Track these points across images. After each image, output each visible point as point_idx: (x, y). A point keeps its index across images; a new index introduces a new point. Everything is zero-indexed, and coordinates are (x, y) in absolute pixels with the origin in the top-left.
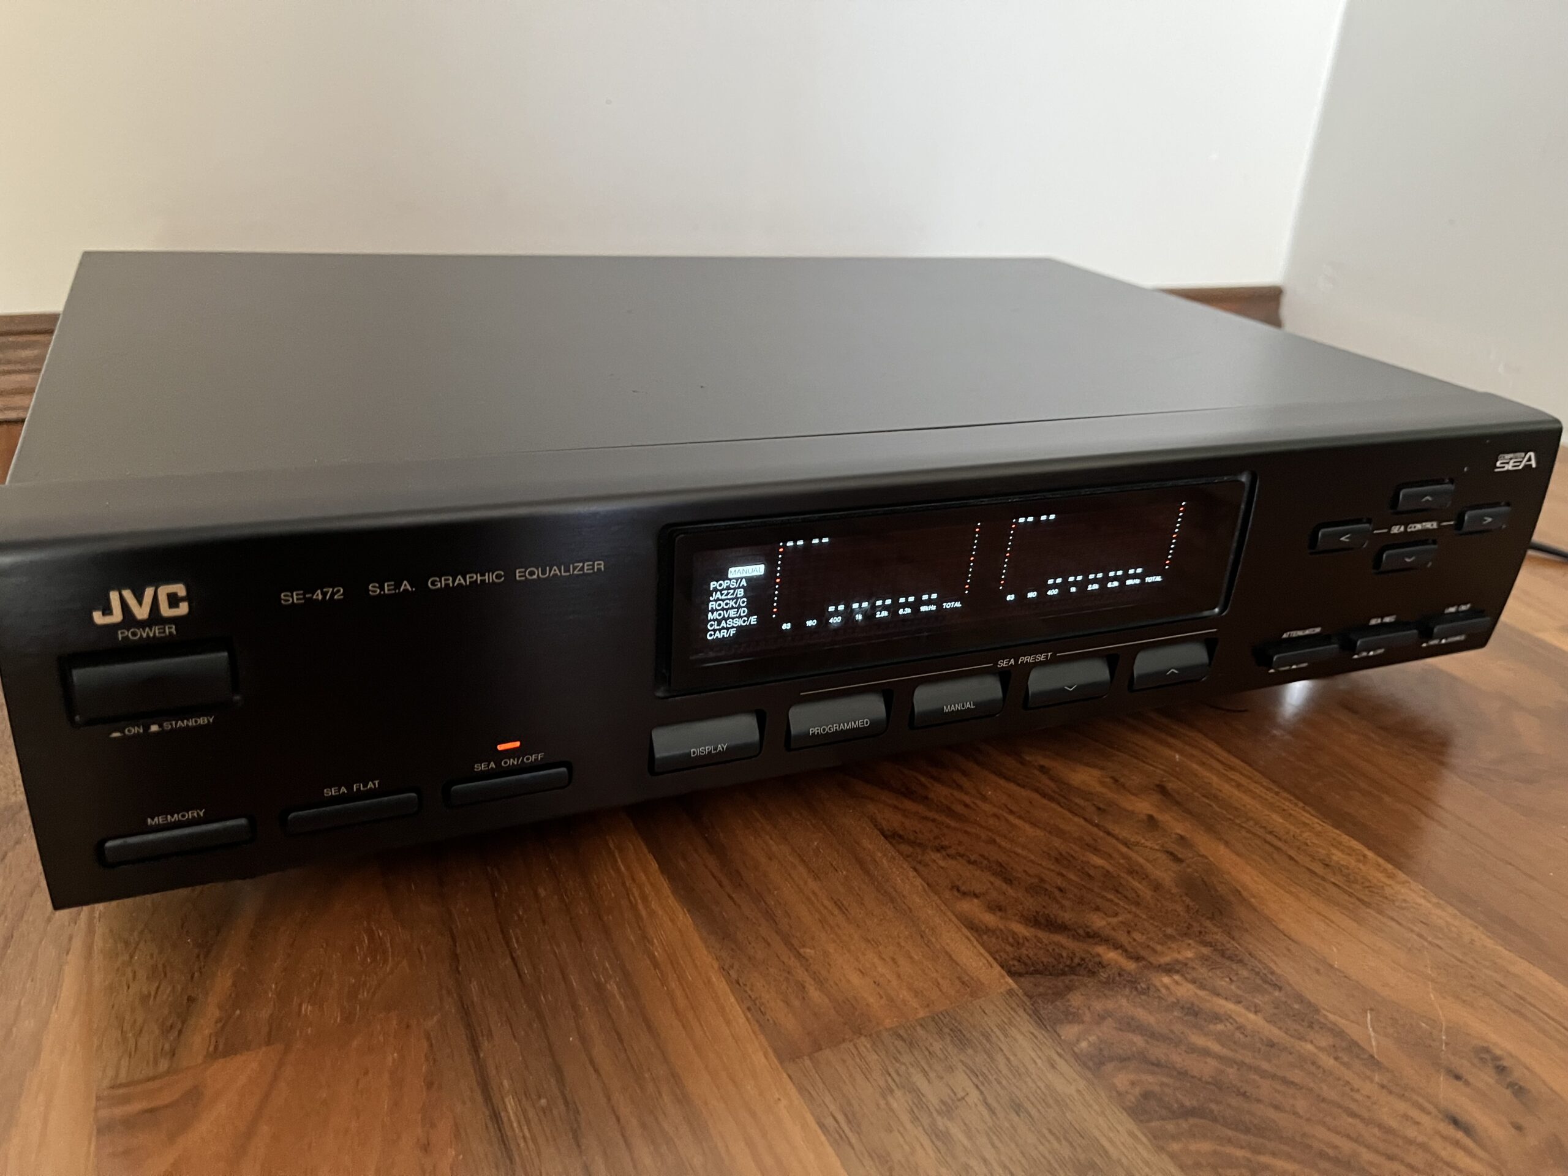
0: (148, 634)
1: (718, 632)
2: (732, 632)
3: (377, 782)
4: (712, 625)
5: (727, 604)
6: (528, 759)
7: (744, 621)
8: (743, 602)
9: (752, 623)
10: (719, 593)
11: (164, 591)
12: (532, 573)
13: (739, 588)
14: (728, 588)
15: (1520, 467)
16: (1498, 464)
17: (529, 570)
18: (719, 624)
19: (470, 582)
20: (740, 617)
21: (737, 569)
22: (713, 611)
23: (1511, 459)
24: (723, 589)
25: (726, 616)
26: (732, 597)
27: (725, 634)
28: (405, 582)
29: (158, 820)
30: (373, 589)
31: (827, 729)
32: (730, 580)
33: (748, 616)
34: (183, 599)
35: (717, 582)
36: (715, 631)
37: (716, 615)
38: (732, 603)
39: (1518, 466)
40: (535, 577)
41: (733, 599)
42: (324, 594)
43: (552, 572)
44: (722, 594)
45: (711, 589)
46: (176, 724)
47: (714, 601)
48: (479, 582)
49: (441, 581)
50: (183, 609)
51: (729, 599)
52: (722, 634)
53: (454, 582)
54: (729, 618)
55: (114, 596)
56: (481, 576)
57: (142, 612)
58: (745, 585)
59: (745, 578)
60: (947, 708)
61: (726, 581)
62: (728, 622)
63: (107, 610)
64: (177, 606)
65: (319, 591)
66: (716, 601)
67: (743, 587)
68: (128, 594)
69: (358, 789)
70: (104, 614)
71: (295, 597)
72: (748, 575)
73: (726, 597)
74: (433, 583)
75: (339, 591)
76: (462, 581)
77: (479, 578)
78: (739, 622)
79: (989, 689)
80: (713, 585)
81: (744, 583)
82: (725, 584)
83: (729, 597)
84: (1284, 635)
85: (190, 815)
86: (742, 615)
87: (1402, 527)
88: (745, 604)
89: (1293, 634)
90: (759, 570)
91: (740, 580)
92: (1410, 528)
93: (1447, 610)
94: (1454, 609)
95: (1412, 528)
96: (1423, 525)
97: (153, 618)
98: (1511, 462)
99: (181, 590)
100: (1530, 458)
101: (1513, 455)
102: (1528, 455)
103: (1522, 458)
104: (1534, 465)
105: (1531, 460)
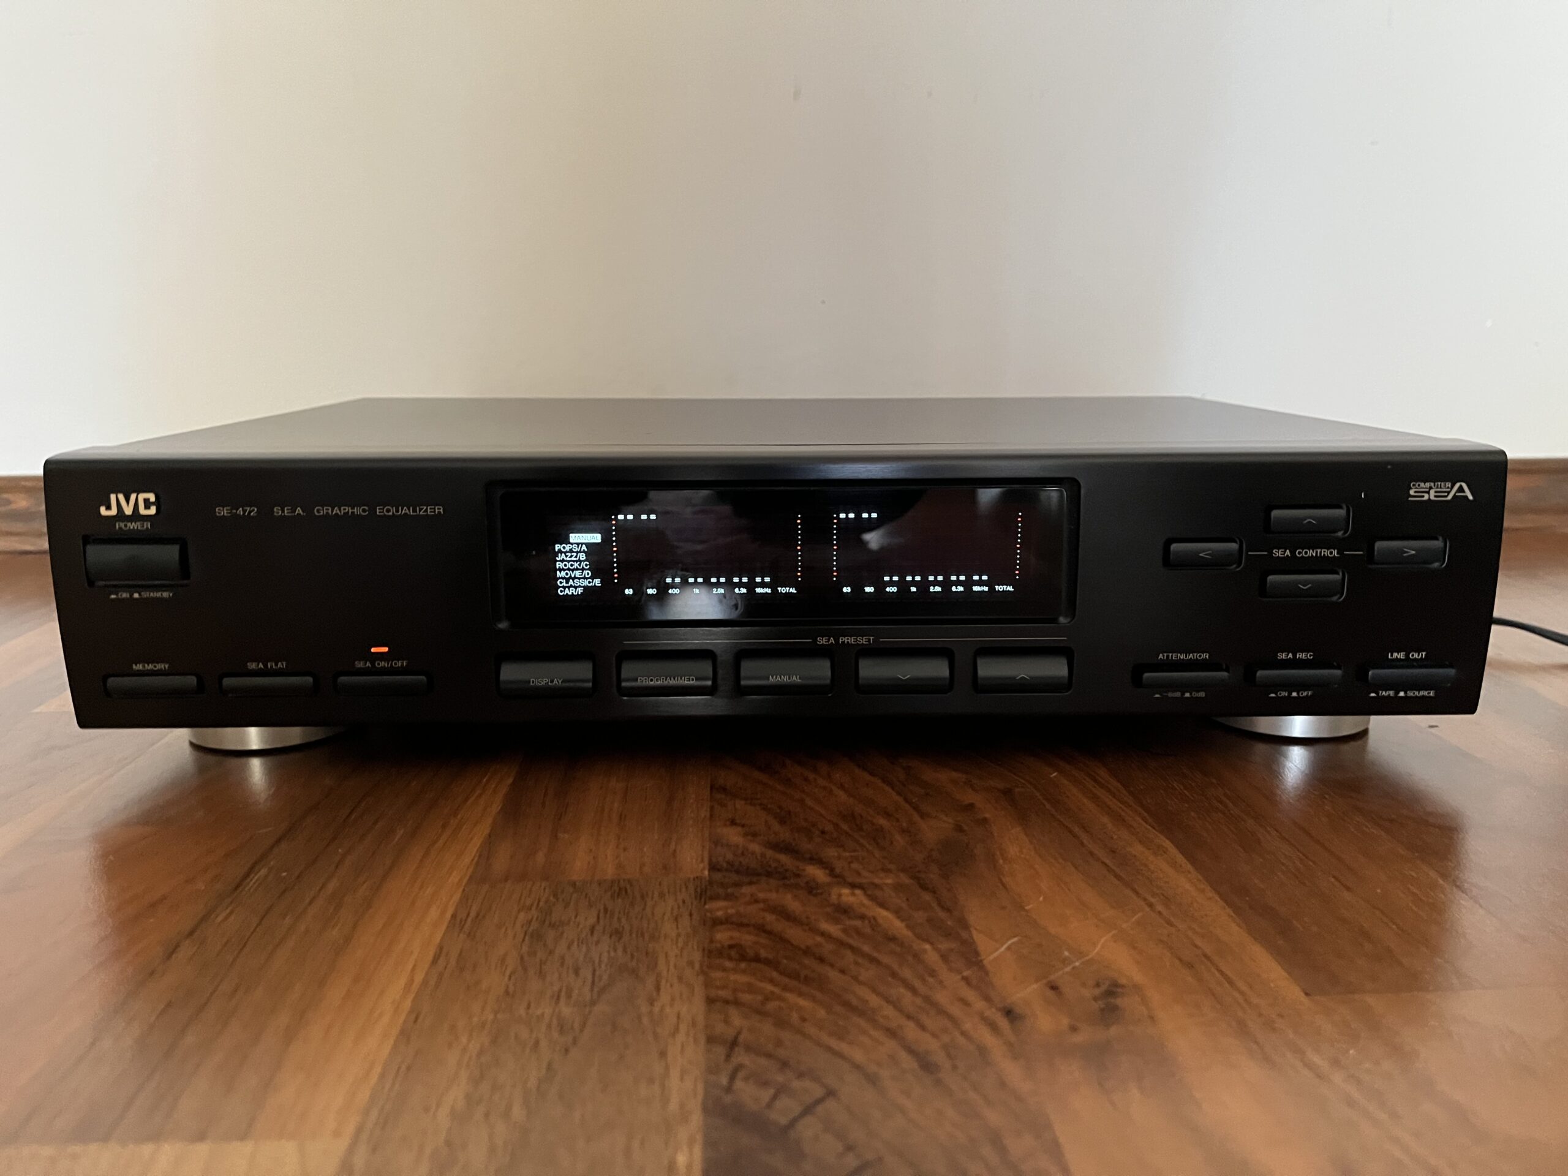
0: (134, 527)
1: (567, 589)
2: (580, 590)
3: (284, 663)
4: (561, 583)
5: (572, 565)
6: (395, 664)
7: (589, 582)
8: (586, 565)
9: (597, 585)
10: (563, 554)
11: (142, 496)
12: (388, 511)
13: (580, 552)
14: (571, 551)
15: (1450, 497)
16: (1412, 492)
17: (386, 507)
18: (567, 583)
19: (344, 513)
20: (585, 578)
21: (577, 535)
22: (561, 570)
23: (1431, 488)
24: (567, 552)
25: (573, 576)
26: (575, 559)
27: (574, 591)
28: (299, 508)
29: (140, 667)
30: (277, 511)
31: (654, 680)
32: (572, 544)
33: (593, 577)
34: (153, 504)
35: (561, 545)
36: (564, 587)
37: (563, 574)
38: (576, 565)
39: (1446, 496)
40: (391, 513)
41: (577, 561)
42: (244, 511)
43: (403, 512)
44: (566, 556)
45: (557, 550)
46: (149, 594)
47: (560, 561)
48: (350, 513)
49: (323, 510)
50: (153, 511)
51: (574, 561)
52: (571, 591)
53: (332, 512)
54: (575, 578)
55: (113, 497)
56: (354, 512)
57: (128, 511)
58: (586, 550)
59: (586, 544)
60: (774, 681)
61: (568, 545)
62: (575, 581)
63: (109, 508)
64: (149, 508)
65: (241, 509)
66: (563, 561)
67: (584, 551)
68: (121, 497)
69: (272, 667)
70: (106, 509)
71: (225, 511)
72: (587, 541)
73: (570, 559)
74: (318, 511)
75: (253, 510)
76: (338, 512)
77: (350, 511)
78: (586, 583)
79: (820, 671)
80: (557, 547)
81: (584, 548)
82: (568, 547)
83: (573, 559)
84: (1161, 656)
85: (160, 666)
86: (587, 576)
87: (1288, 551)
88: (588, 566)
89: (1172, 656)
90: (596, 538)
91: (580, 545)
92: (1299, 553)
93: (1392, 655)
94: (1401, 655)
95: (1302, 553)
96: (1317, 552)
97: (136, 516)
98: (1432, 492)
99: (152, 497)
100: (1461, 489)
101: (1432, 484)
102: (1457, 485)
103: (1448, 488)
104: (1471, 498)
105: (1464, 492)
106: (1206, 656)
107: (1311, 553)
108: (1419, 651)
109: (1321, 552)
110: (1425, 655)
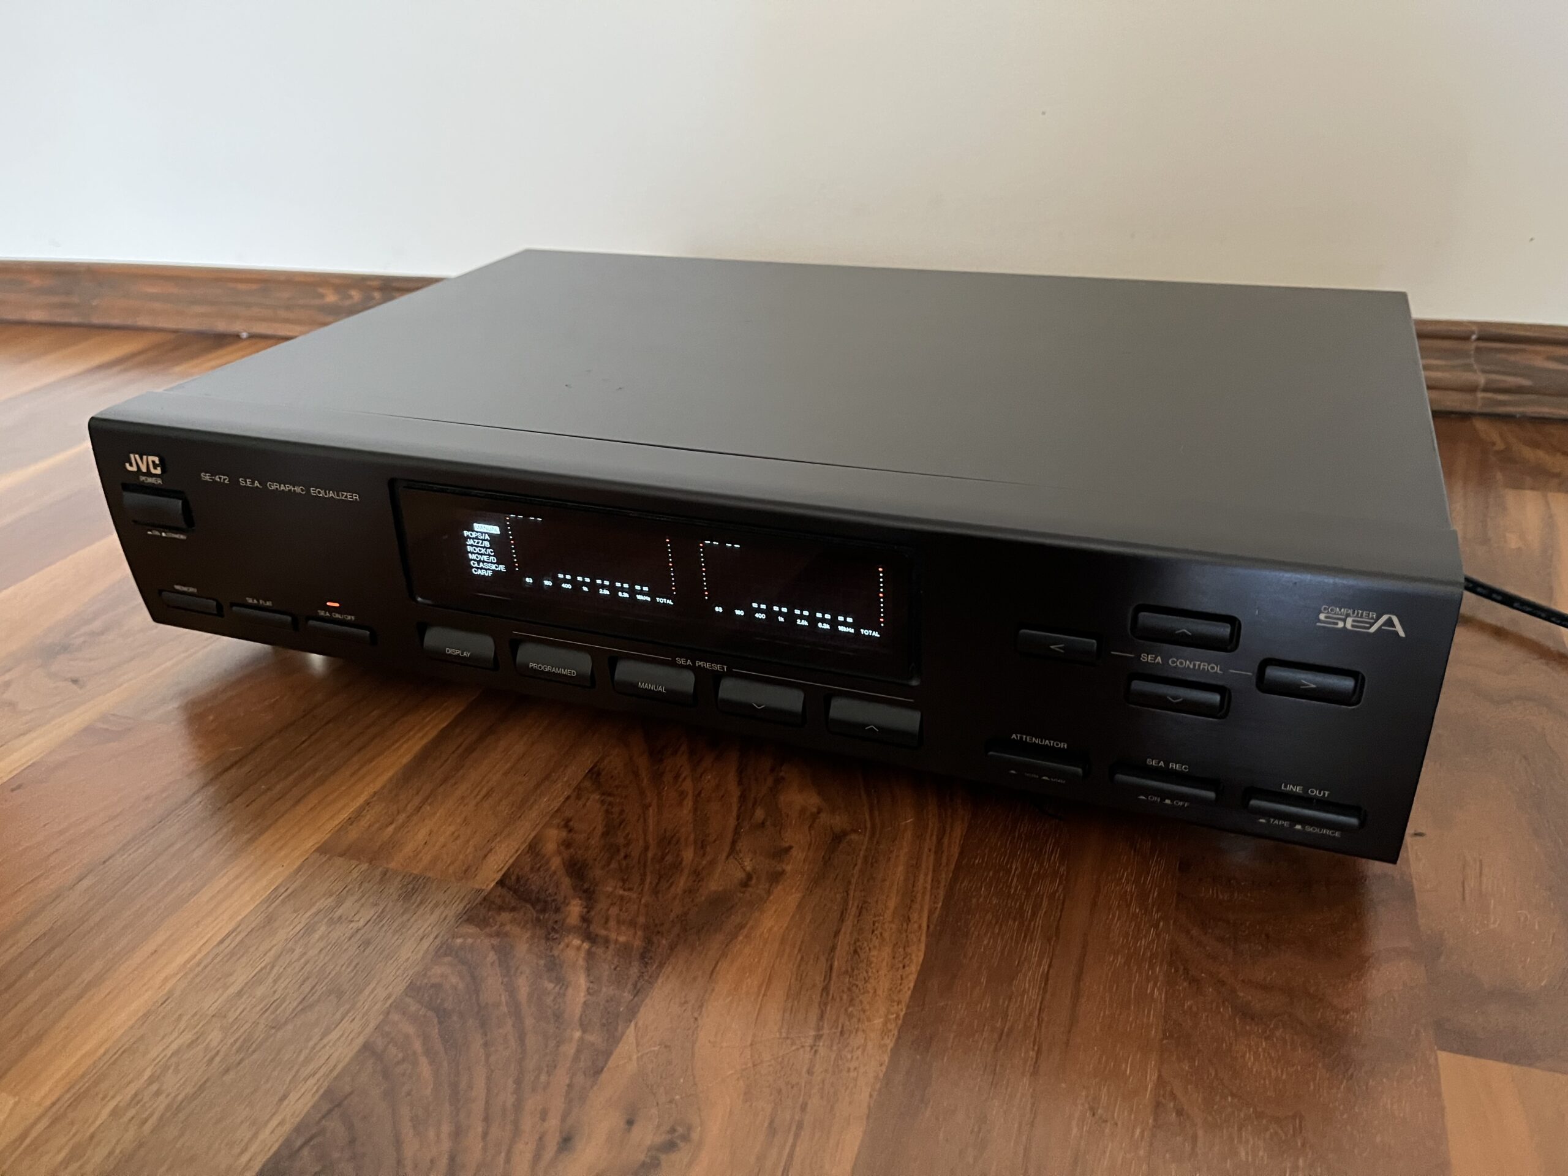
0: (150, 481)
1: (479, 570)
2: (490, 572)
3: (270, 603)
4: (474, 564)
5: (480, 550)
6: (346, 618)
7: (496, 567)
8: (492, 552)
9: (502, 570)
10: (471, 540)
11: (151, 458)
13: (485, 540)
14: (477, 538)
15: (1373, 629)
16: (1322, 617)
17: (318, 490)
18: (479, 565)
19: (287, 490)
20: (491, 563)
21: (480, 525)
22: (472, 553)
23: (1348, 615)
24: (474, 538)
25: (482, 559)
26: (482, 545)
27: (485, 573)
28: (256, 482)
29: (179, 588)
30: (242, 482)
31: (543, 668)
32: (477, 532)
33: (498, 563)
34: (158, 466)
35: (469, 531)
36: (478, 568)
37: (474, 557)
38: (483, 550)
39: (1369, 628)
40: (321, 495)
41: (483, 547)
42: (220, 479)
43: (330, 495)
44: (474, 542)
45: (466, 536)
46: (171, 535)
47: (470, 545)
48: (291, 491)
49: (273, 486)
50: (159, 471)
51: (481, 547)
52: (483, 572)
53: (280, 487)
54: (484, 561)
55: (132, 456)
56: (295, 490)
57: (144, 468)
58: (489, 539)
59: (487, 533)
60: (641, 684)
61: (474, 533)
62: (484, 564)
63: (131, 465)
64: (156, 468)
65: (217, 477)
66: (472, 545)
68: (137, 457)
69: (263, 604)
71: (207, 477)
73: (477, 545)
74: (269, 486)
75: (226, 479)
76: (284, 488)
77: (292, 488)
78: (493, 567)
79: (685, 681)
80: (466, 533)
81: (487, 537)
82: (474, 535)
83: (479, 545)
84: (1014, 736)
85: (191, 590)
86: (493, 561)
87: (1159, 658)
88: (493, 554)
89: (1027, 738)
90: (495, 530)
91: (484, 534)
92: (1173, 662)
93: (1286, 787)
94: (1298, 789)
95: (1176, 662)
96: (1195, 665)
97: (149, 474)
98: (1349, 621)
99: (156, 459)
100: (1390, 623)
101: (1350, 611)
102: (1385, 617)
103: (1372, 618)
104: (1402, 634)
105: (1393, 626)
106: (1063, 746)
107: (1185, 664)
109: (1199, 666)
110: (1328, 794)
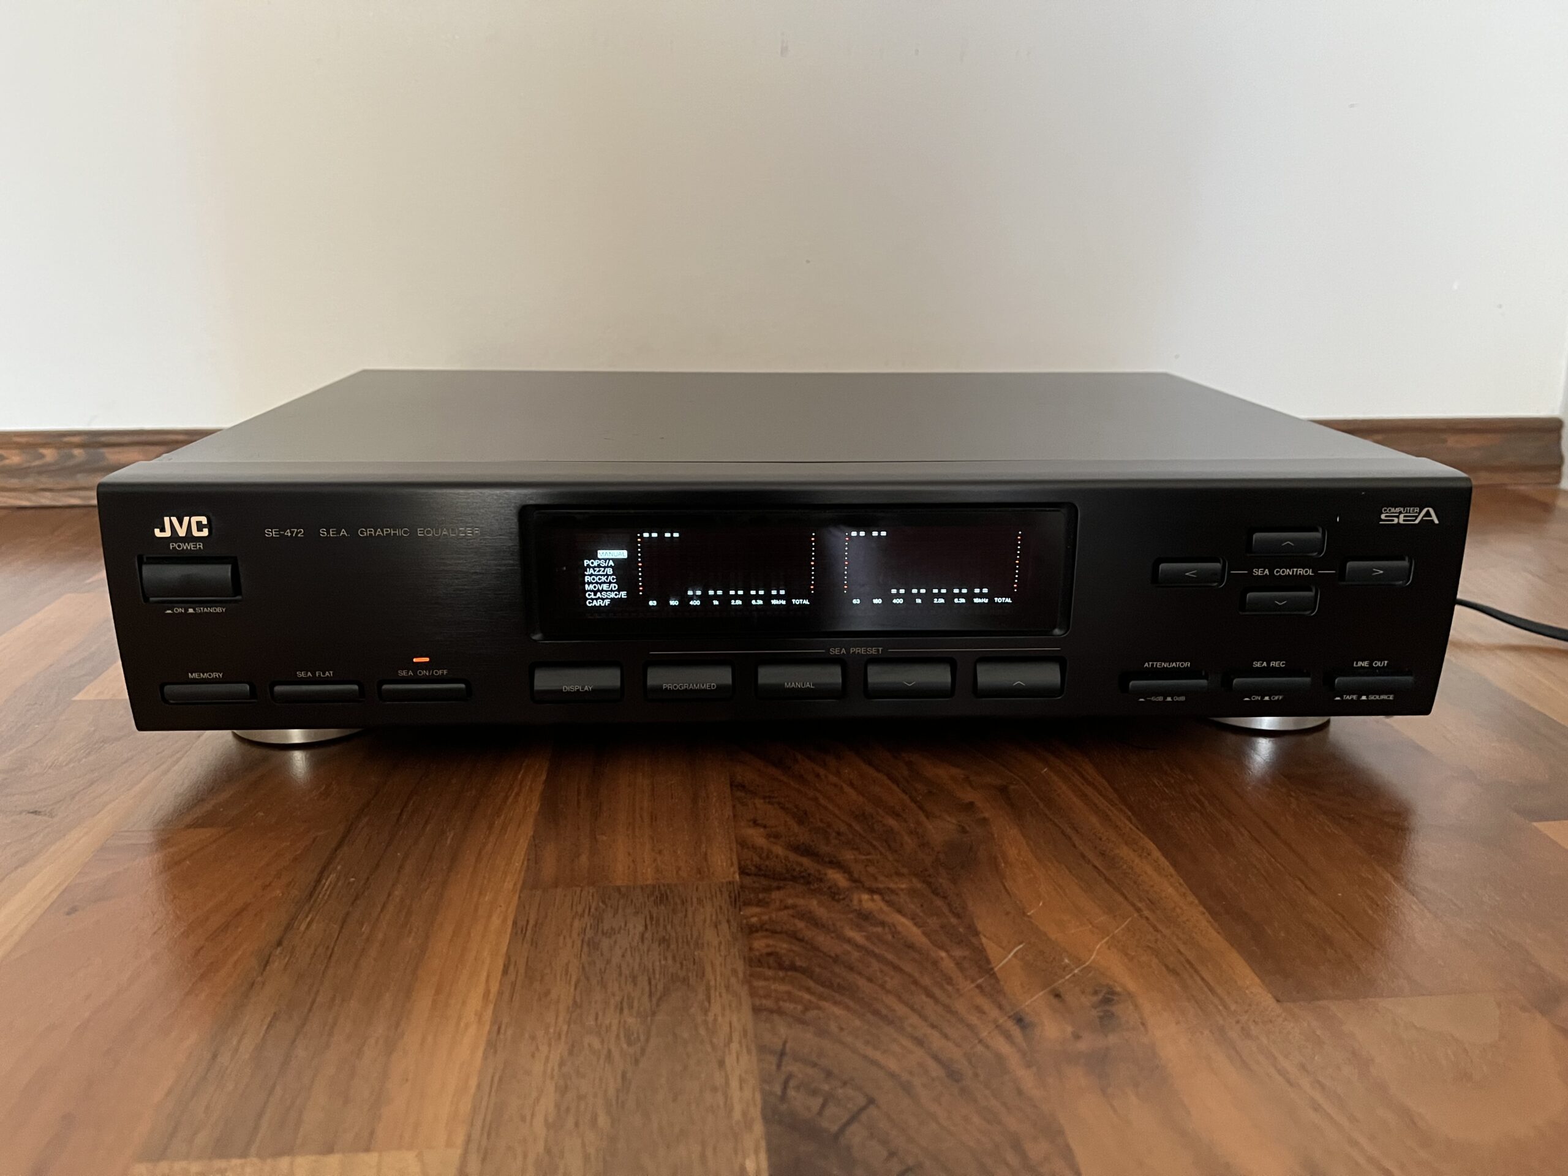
0: (187, 547)
1: (595, 601)
2: (607, 602)
3: (331, 672)
4: (589, 595)
5: (599, 579)
6: (436, 673)
7: (616, 595)
8: (613, 579)
9: (623, 597)
10: (591, 569)
11: (194, 519)
12: (428, 532)
13: (608, 567)
14: (599, 566)
15: (1417, 522)
16: (1383, 517)
17: (426, 529)
18: (595, 595)
19: (386, 534)
20: (612, 591)
21: (605, 551)
22: (589, 583)
23: (1400, 513)
24: (595, 567)
25: (601, 589)
26: (603, 573)
27: (601, 603)
28: (343, 530)
29: (195, 675)
30: (323, 532)
31: (678, 687)
32: (600, 559)
33: (619, 590)
34: (205, 526)
35: (589, 560)
36: (593, 599)
37: (591, 587)
38: (604, 579)
39: (1414, 521)
40: (431, 535)
41: (604, 575)
42: (292, 532)
43: (443, 533)
44: (595, 571)
45: (585, 565)
46: (203, 610)
47: (588, 575)
48: (392, 534)
49: (367, 532)
50: (205, 533)
51: (601, 575)
52: (599, 603)
53: (375, 534)
54: (603, 590)
55: (166, 519)
56: (396, 533)
57: (182, 533)
58: (613, 565)
59: (612, 559)
60: (788, 684)
61: (596, 561)
62: (602, 593)
63: (163, 530)
64: (202, 530)
65: (288, 531)
66: (591, 575)
67: (611, 566)
68: (174, 519)
69: (319, 676)
70: (161, 531)
71: (274, 533)
72: (614, 557)
73: (598, 573)
74: (362, 532)
75: (301, 532)
76: (381, 533)
77: (392, 532)
78: (613, 595)
79: (831, 675)
80: (586, 562)
81: (611, 563)
82: (596, 563)
83: (601, 573)
84: (1146, 665)
85: (215, 675)
86: (613, 589)
87: (1267, 570)
88: (615, 580)
89: (1157, 664)
90: (623, 554)
91: (608, 561)
92: (1277, 572)
93: (1357, 664)
94: (1365, 664)
95: (1279, 572)
96: (1293, 571)
97: (189, 538)
98: (1402, 516)
99: (204, 520)
100: (1428, 514)
101: (1402, 509)
102: (1426, 510)
103: (1416, 512)
104: (1436, 522)
105: (1431, 516)
106: (1187, 664)
107: (1288, 572)
108: (1381, 660)
109: (1297, 571)
110: (1387, 663)
